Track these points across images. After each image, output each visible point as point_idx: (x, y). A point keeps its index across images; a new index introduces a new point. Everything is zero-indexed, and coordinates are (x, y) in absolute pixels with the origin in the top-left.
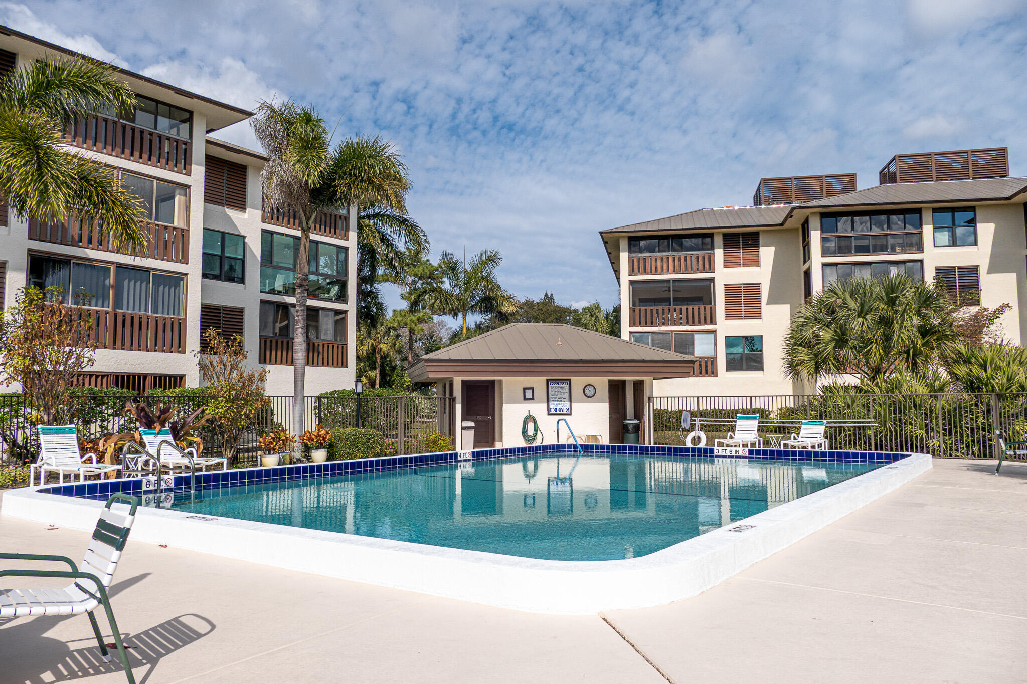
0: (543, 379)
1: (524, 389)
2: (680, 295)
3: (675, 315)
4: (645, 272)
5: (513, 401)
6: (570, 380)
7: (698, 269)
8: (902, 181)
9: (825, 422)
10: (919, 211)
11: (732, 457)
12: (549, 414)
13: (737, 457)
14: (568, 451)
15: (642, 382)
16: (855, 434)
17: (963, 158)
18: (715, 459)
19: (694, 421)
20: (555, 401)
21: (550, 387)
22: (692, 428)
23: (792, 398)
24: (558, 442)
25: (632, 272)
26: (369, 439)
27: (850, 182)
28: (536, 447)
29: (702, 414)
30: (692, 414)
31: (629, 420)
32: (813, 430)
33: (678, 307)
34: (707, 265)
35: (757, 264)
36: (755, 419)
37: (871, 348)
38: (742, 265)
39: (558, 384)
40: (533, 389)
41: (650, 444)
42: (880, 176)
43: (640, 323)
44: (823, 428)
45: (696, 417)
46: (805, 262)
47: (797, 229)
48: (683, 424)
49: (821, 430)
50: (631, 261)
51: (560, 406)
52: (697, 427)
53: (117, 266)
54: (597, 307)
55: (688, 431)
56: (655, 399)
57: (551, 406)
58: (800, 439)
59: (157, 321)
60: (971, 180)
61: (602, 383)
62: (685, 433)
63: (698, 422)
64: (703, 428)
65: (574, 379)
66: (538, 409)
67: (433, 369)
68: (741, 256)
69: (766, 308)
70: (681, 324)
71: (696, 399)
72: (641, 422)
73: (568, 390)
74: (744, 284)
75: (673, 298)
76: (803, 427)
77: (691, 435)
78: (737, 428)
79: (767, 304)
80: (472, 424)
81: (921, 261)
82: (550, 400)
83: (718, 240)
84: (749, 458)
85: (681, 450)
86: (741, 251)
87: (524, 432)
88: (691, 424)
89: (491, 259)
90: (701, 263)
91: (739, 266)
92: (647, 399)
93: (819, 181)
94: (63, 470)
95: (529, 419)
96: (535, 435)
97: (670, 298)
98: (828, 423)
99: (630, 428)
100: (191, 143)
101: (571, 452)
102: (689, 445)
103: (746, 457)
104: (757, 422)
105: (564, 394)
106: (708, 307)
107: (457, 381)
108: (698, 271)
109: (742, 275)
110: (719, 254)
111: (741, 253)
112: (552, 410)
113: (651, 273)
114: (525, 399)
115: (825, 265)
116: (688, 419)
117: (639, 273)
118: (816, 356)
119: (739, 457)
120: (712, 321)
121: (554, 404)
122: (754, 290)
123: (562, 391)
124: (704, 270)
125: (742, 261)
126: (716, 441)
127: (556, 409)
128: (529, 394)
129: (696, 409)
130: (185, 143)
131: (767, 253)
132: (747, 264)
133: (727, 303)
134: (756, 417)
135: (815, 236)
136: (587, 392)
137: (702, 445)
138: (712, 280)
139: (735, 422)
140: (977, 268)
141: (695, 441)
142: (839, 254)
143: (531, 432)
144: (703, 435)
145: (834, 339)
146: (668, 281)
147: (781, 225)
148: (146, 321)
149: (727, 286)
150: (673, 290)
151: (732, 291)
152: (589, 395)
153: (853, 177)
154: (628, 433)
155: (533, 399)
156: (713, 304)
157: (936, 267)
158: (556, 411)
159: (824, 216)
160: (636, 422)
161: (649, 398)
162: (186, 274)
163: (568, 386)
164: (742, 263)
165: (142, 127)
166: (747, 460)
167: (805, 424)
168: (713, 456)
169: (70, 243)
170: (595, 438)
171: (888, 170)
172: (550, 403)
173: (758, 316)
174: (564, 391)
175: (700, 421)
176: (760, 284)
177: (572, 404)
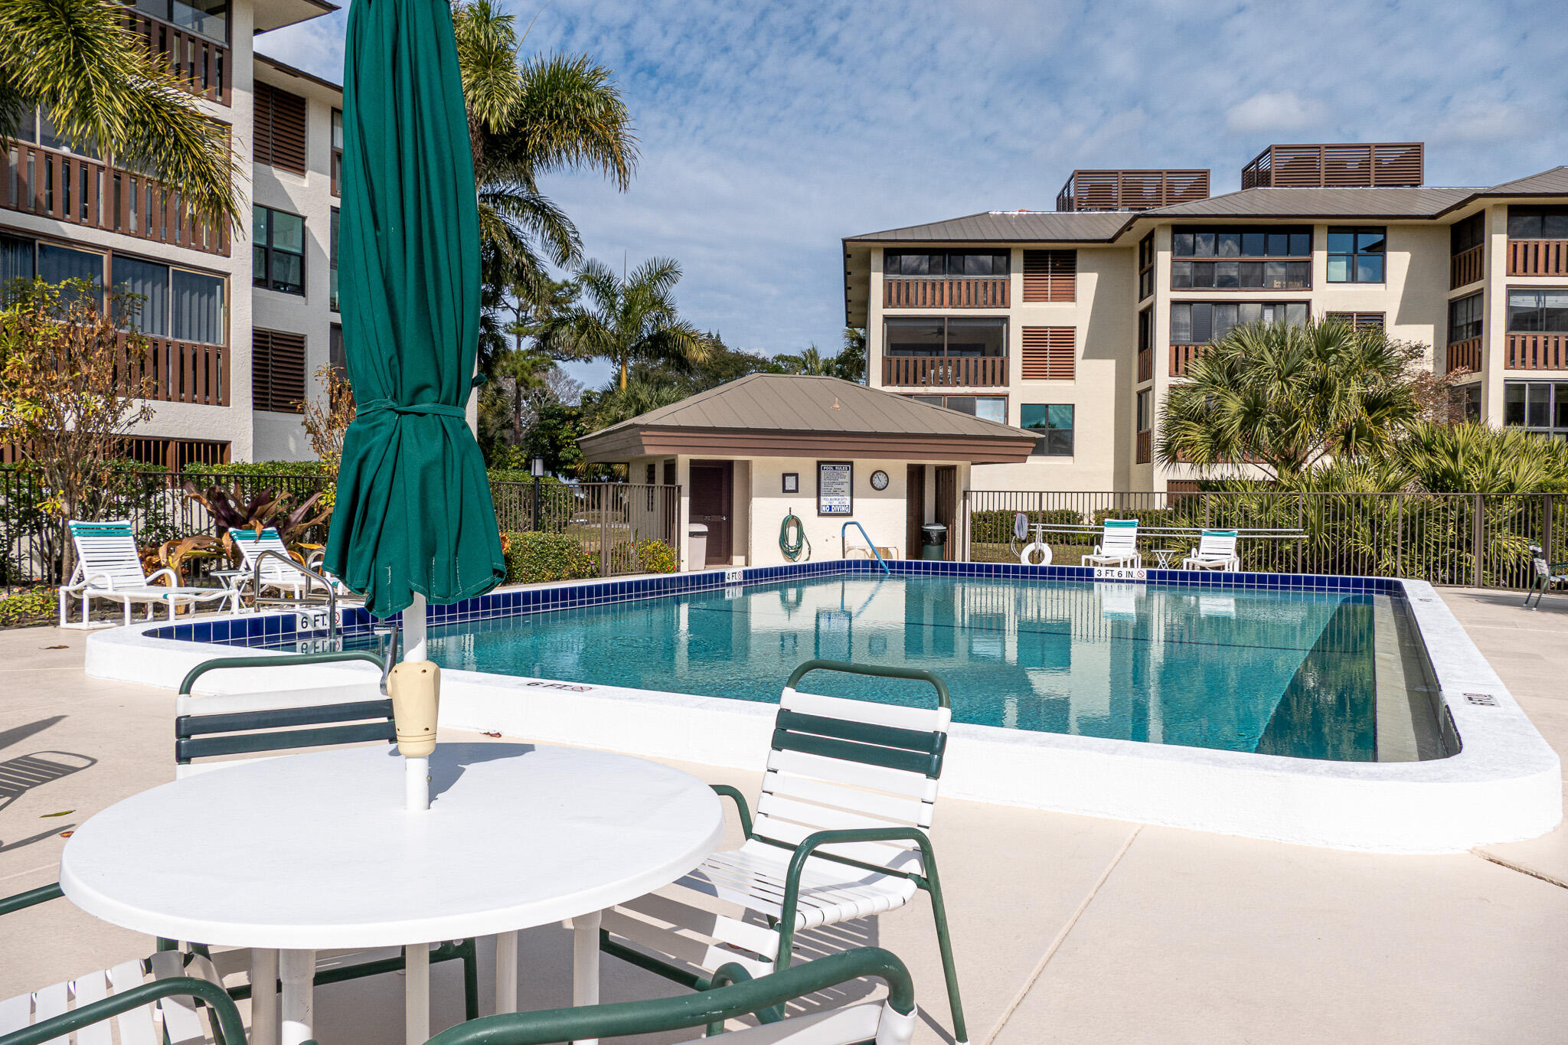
0: (811, 462)
1: (784, 476)
2: (954, 341)
3: (949, 371)
4: (908, 304)
5: (767, 493)
6: (851, 463)
7: (986, 302)
8: (1279, 184)
9: (1236, 531)
10: (1309, 230)
11: (1122, 581)
12: (820, 514)
13: (1128, 581)
14: (863, 571)
15: (952, 469)
16: (1267, 551)
17: (1363, 154)
18: (1096, 584)
19: (1035, 527)
20: (828, 494)
21: (822, 472)
22: (1030, 538)
23: (1111, 495)
24: (844, 557)
25: (888, 302)
26: (563, 549)
27: (1199, 184)
28: (800, 566)
29: (1047, 517)
30: (1032, 517)
31: (928, 525)
32: (1218, 542)
33: (954, 359)
34: (999, 297)
35: (1070, 296)
36: (1132, 525)
37: (1298, 426)
38: (1049, 299)
39: (834, 468)
40: (796, 475)
41: (963, 560)
42: (1243, 175)
43: (898, 381)
44: (1234, 540)
45: (1037, 521)
46: (1142, 298)
47: (1132, 248)
48: (1016, 531)
49: (1231, 543)
50: (888, 286)
51: (836, 503)
52: (1039, 537)
53: (113, 255)
54: (813, 355)
55: (1024, 541)
56: (974, 494)
57: (824, 502)
58: (1200, 556)
59: (181, 349)
60: (1372, 188)
61: (897, 469)
62: (1019, 545)
63: (1039, 529)
64: (1047, 538)
65: (858, 462)
66: (804, 506)
67: (653, 441)
68: (1049, 285)
69: (1081, 364)
70: (958, 383)
71: (1037, 495)
72: (948, 529)
73: (848, 479)
74: (1051, 327)
75: (948, 345)
76: (1204, 538)
77: (1029, 548)
78: (1105, 539)
79: (1084, 358)
80: (704, 528)
81: (1308, 303)
82: (822, 492)
83: (1017, 260)
84: (1148, 583)
85: (1016, 569)
86: (1049, 277)
87: (783, 539)
88: (1029, 532)
89: (664, 273)
90: (990, 293)
91: (1045, 299)
92: (962, 494)
93: (1157, 179)
94: (130, 598)
95: (791, 521)
96: (800, 546)
97: (943, 345)
98: (1241, 533)
99: (934, 536)
100: (230, 50)
101: (868, 571)
102: (1025, 561)
103: (1143, 582)
104: (1135, 529)
105: (842, 483)
106: (998, 360)
107: (683, 462)
108: (986, 305)
109: (1049, 314)
110: (1017, 280)
111: (1049, 281)
112: (824, 509)
113: (916, 306)
114: (784, 491)
115: (1175, 303)
116: (1026, 525)
117: (899, 305)
118: (1215, 436)
119: (1132, 582)
120: (1004, 381)
121: (827, 500)
122: (1065, 335)
123: (840, 480)
124: (994, 304)
125: (1049, 292)
126: (1084, 557)
127: (830, 507)
128: (790, 483)
129: (1037, 509)
130: (220, 50)
131: (1087, 282)
132: (1057, 297)
133: (1025, 355)
134: (1134, 523)
135: (1164, 260)
136: (876, 481)
137: (1047, 562)
138: (1005, 319)
139: (1103, 530)
140: (1382, 316)
141: (1037, 556)
142: (1195, 288)
143: (792, 541)
144: (1046, 549)
145: (1244, 412)
146: (941, 318)
147: (1111, 241)
148: (165, 349)
149: (1027, 331)
150: (949, 334)
151: (1034, 337)
152: (878, 485)
153: (1205, 174)
154: (929, 544)
155: (796, 491)
156: (1005, 355)
157: (1327, 312)
158: (830, 510)
159: (1177, 230)
160: (941, 528)
161: (965, 493)
162: (228, 275)
163: (849, 472)
164: (1049, 296)
165: (147, 15)
166: (1145, 586)
167: (1206, 534)
168: (1092, 580)
169: (32, 210)
170: (886, 551)
171: (1258, 167)
172: (822, 498)
173: (1069, 374)
174: (843, 480)
175: (1043, 528)
176: (1075, 327)
177: (854, 500)
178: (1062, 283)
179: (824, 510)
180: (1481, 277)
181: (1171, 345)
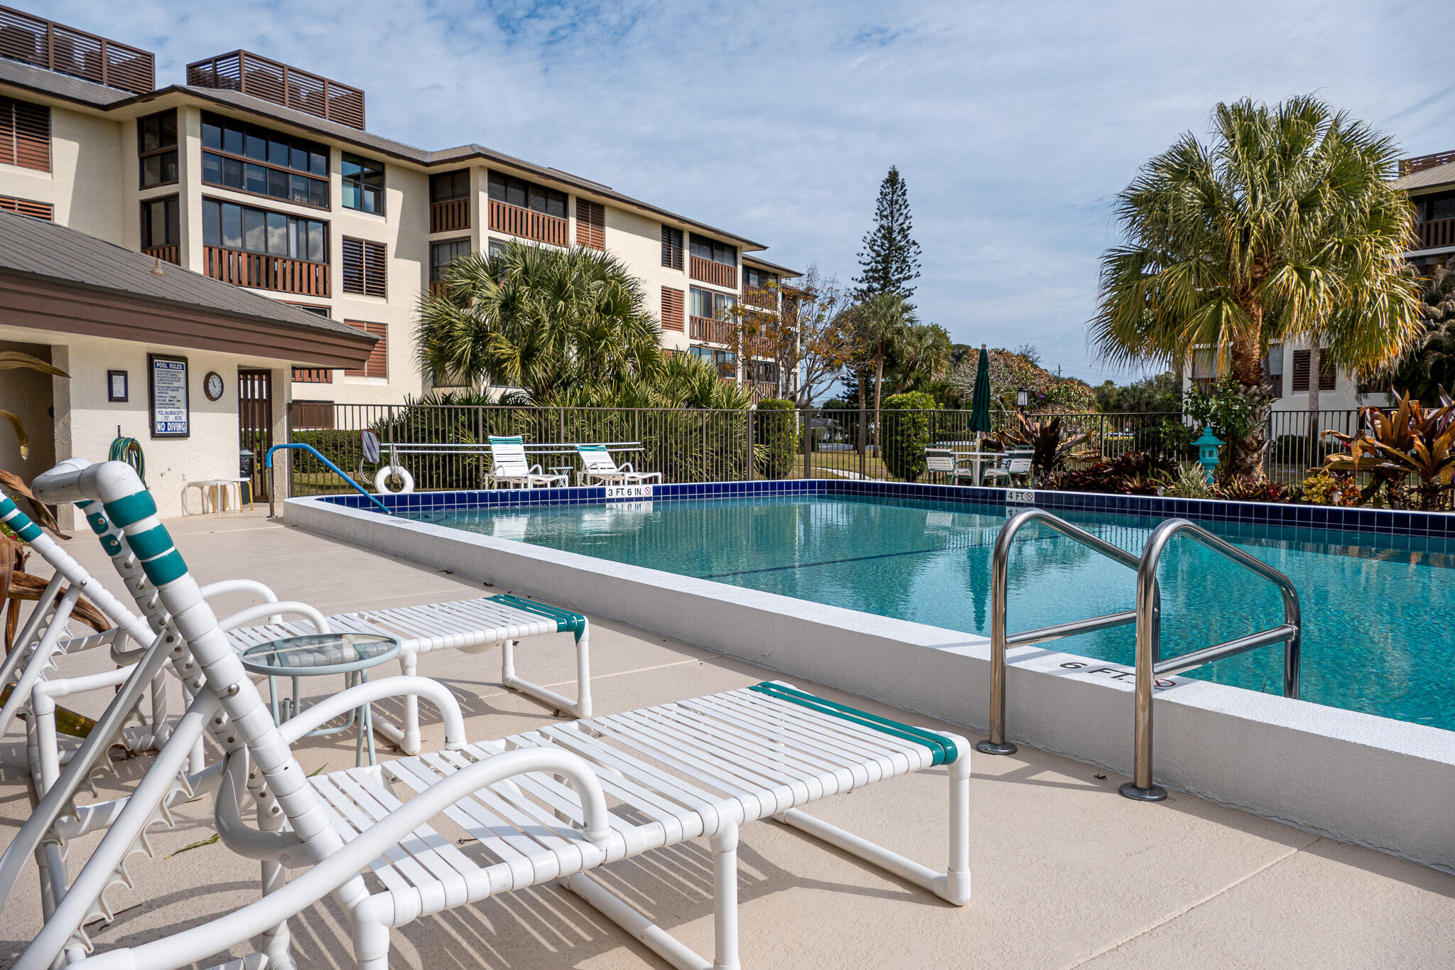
0: (143, 351)
1: (110, 374)
5: (91, 404)
6: (186, 359)
8: (248, 93)
9: (604, 446)
10: (326, 149)
12: (154, 435)
17: (318, 87)
18: (608, 505)
19: (387, 448)
20: (164, 405)
21: (155, 371)
30: (382, 433)
32: (597, 458)
35: (44, 165)
36: (517, 442)
38: (15, 162)
39: (168, 365)
40: (124, 373)
44: (606, 454)
45: (389, 440)
46: (144, 185)
48: (365, 454)
49: (606, 457)
51: (172, 418)
52: (394, 458)
55: (377, 465)
57: (159, 418)
60: (329, 121)
61: (229, 368)
62: (372, 469)
63: (393, 450)
65: (192, 356)
66: (135, 423)
68: (15, 144)
73: (182, 384)
74: (20, 200)
77: (384, 473)
81: (326, 224)
82: (155, 403)
84: (655, 499)
86: (14, 133)
88: (381, 454)
91: (11, 161)
92: (285, 407)
95: (121, 445)
102: (384, 491)
104: (522, 447)
105: (177, 389)
109: (16, 181)
111: (14, 139)
114: (111, 398)
115: (210, 200)
116: (377, 445)
121: (161, 413)
122: (40, 213)
125: (15, 154)
127: (166, 423)
128: (118, 387)
129: (386, 419)
131: (65, 152)
132: (25, 162)
134: (519, 440)
135: (194, 147)
136: (211, 388)
137: (409, 488)
140: (384, 247)
142: (226, 187)
144: (406, 474)
147: (105, 108)
152: (213, 394)
155: (125, 399)
157: (344, 236)
158: (166, 430)
161: (290, 405)
163: (183, 372)
164: (15, 158)
166: (651, 503)
167: (582, 449)
171: (210, 69)
172: (157, 410)
174: (176, 384)
175: (398, 448)
176: (52, 205)
177: (191, 414)
178: (32, 146)
179: (159, 427)
180: (467, 225)
181: (204, 246)
